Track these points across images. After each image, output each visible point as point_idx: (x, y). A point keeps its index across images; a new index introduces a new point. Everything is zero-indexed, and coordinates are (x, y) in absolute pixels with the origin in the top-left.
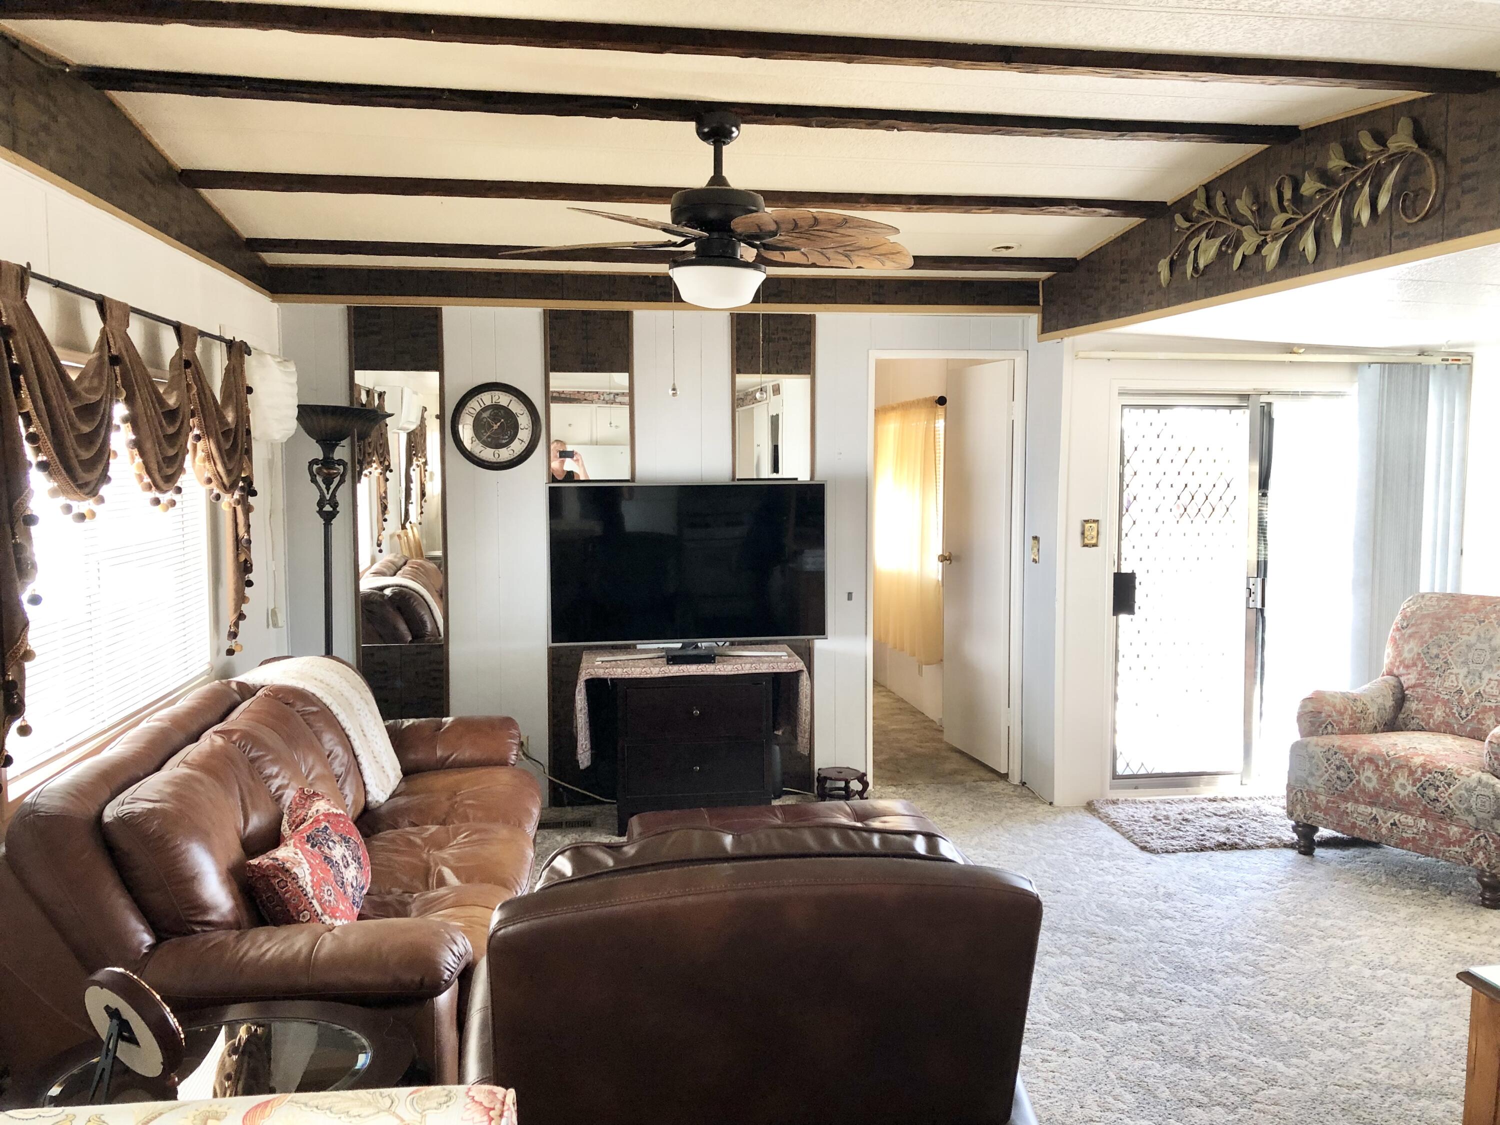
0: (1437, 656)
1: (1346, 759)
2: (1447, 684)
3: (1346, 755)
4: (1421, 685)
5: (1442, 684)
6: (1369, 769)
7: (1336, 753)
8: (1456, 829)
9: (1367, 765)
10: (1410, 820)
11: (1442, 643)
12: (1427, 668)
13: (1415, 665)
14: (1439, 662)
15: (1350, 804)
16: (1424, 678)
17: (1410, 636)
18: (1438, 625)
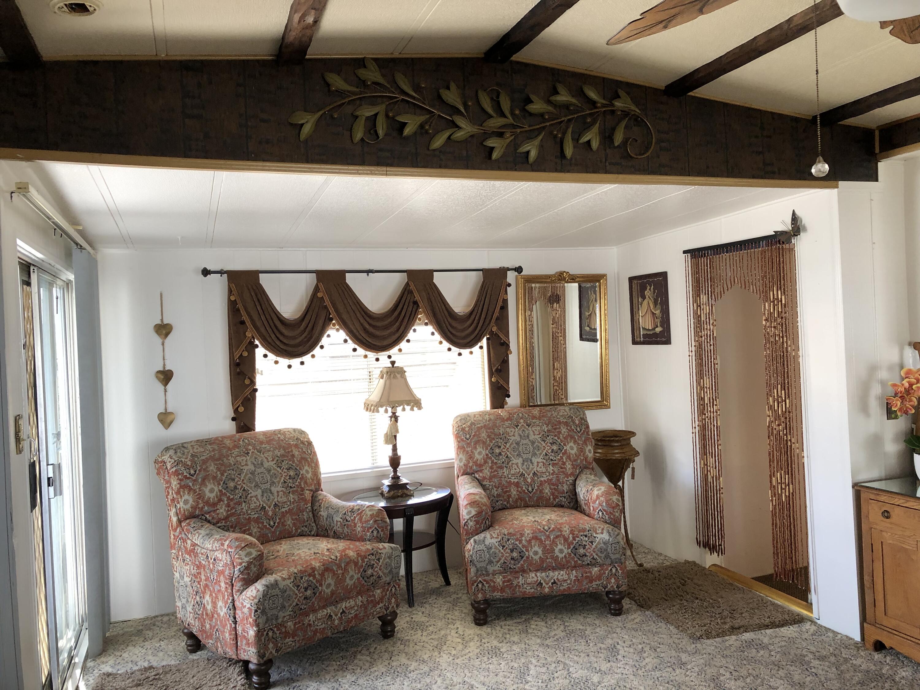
0: (235, 488)
1: (311, 578)
2: (252, 506)
3: (310, 575)
4: (232, 515)
5: (249, 507)
6: (328, 577)
7: (302, 578)
8: (379, 591)
9: (326, 574)
10: (352, 603)
11: (233, 477)
12: (232, 500)
13: (220, 500)
14: (239, 492)
15: (311, 616)
16: (233, 508)
17: (204, 480)
18: (222, 465)
